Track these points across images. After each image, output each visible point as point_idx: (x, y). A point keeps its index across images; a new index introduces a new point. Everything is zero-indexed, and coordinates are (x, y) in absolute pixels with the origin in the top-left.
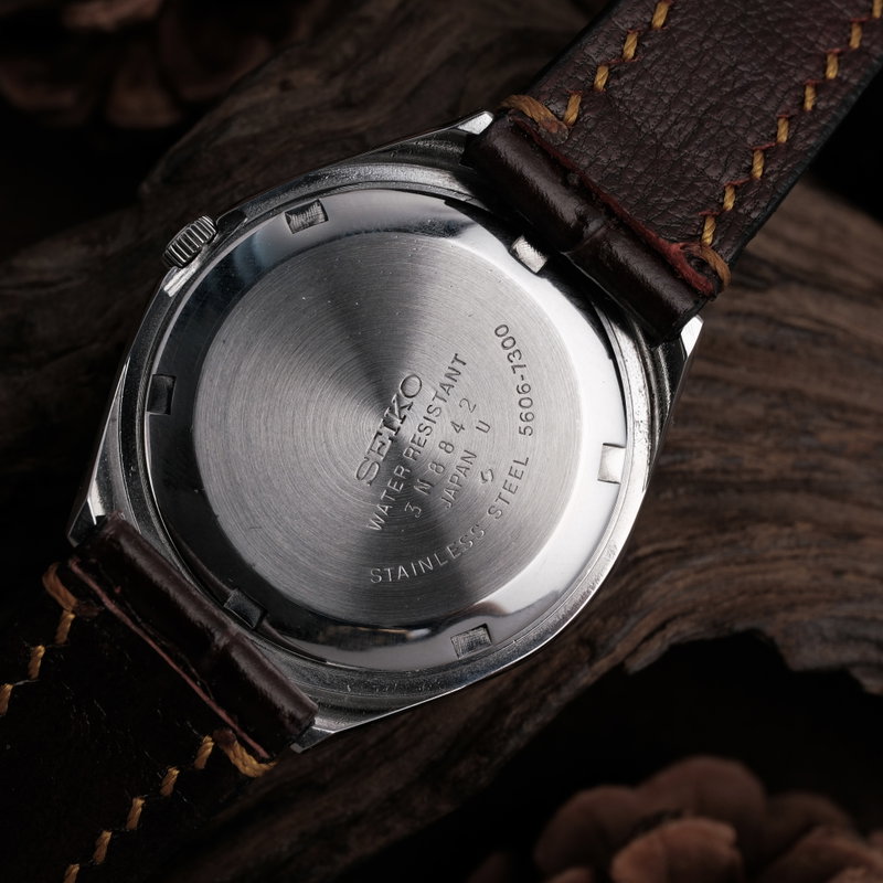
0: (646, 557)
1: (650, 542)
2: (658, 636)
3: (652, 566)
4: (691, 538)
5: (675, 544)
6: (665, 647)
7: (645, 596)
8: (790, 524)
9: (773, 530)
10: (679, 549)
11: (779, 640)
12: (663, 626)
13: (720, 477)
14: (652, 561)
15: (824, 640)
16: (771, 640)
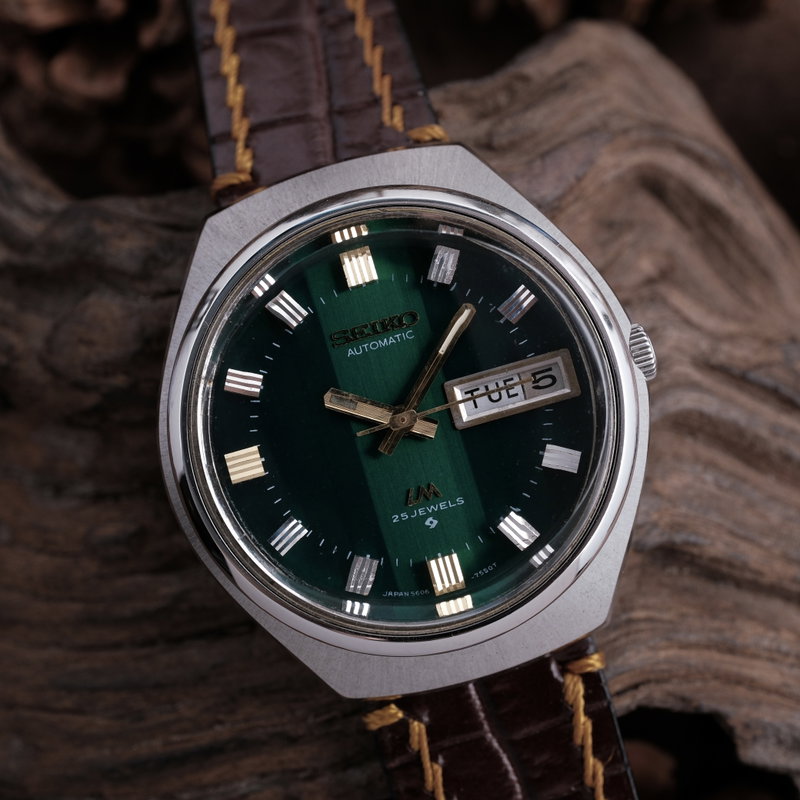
0: (638, 621)
1: (645, 607)
2: (629, 694)
3: (642, 631)
4: (683, 616)
5: (666, 616)
6: (633, 707)
7: (628, 654)
8: (776, 629)
9: (760, 630)
10: (671, 622)
11: (739, 731)
12: (636, 687)
13: (725, 569)
14: (642, 626)
15: (780, 742)
16: (731, 730)
